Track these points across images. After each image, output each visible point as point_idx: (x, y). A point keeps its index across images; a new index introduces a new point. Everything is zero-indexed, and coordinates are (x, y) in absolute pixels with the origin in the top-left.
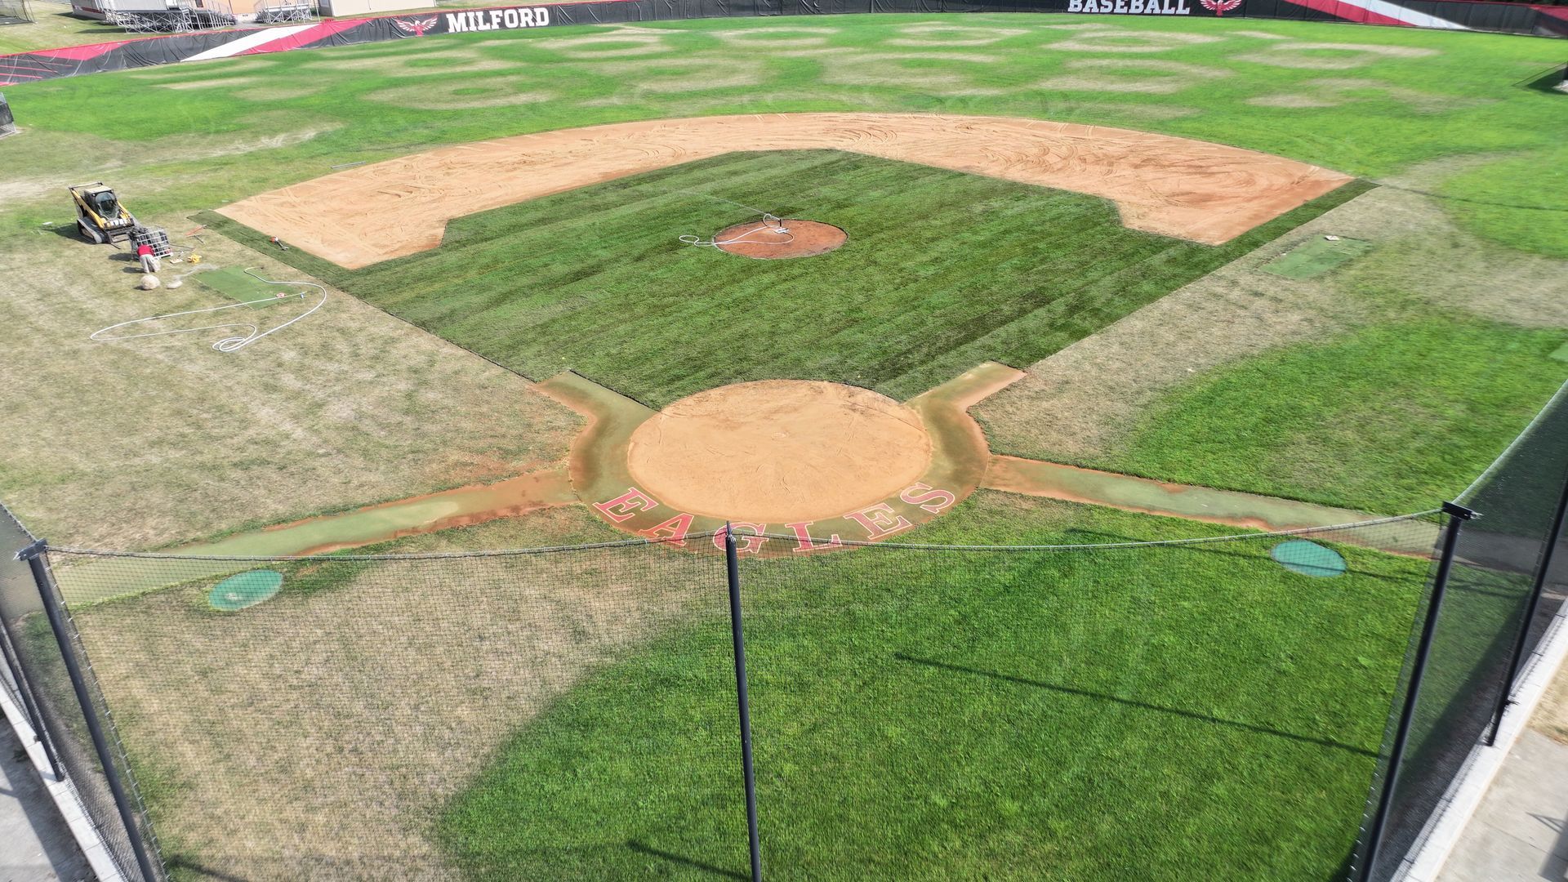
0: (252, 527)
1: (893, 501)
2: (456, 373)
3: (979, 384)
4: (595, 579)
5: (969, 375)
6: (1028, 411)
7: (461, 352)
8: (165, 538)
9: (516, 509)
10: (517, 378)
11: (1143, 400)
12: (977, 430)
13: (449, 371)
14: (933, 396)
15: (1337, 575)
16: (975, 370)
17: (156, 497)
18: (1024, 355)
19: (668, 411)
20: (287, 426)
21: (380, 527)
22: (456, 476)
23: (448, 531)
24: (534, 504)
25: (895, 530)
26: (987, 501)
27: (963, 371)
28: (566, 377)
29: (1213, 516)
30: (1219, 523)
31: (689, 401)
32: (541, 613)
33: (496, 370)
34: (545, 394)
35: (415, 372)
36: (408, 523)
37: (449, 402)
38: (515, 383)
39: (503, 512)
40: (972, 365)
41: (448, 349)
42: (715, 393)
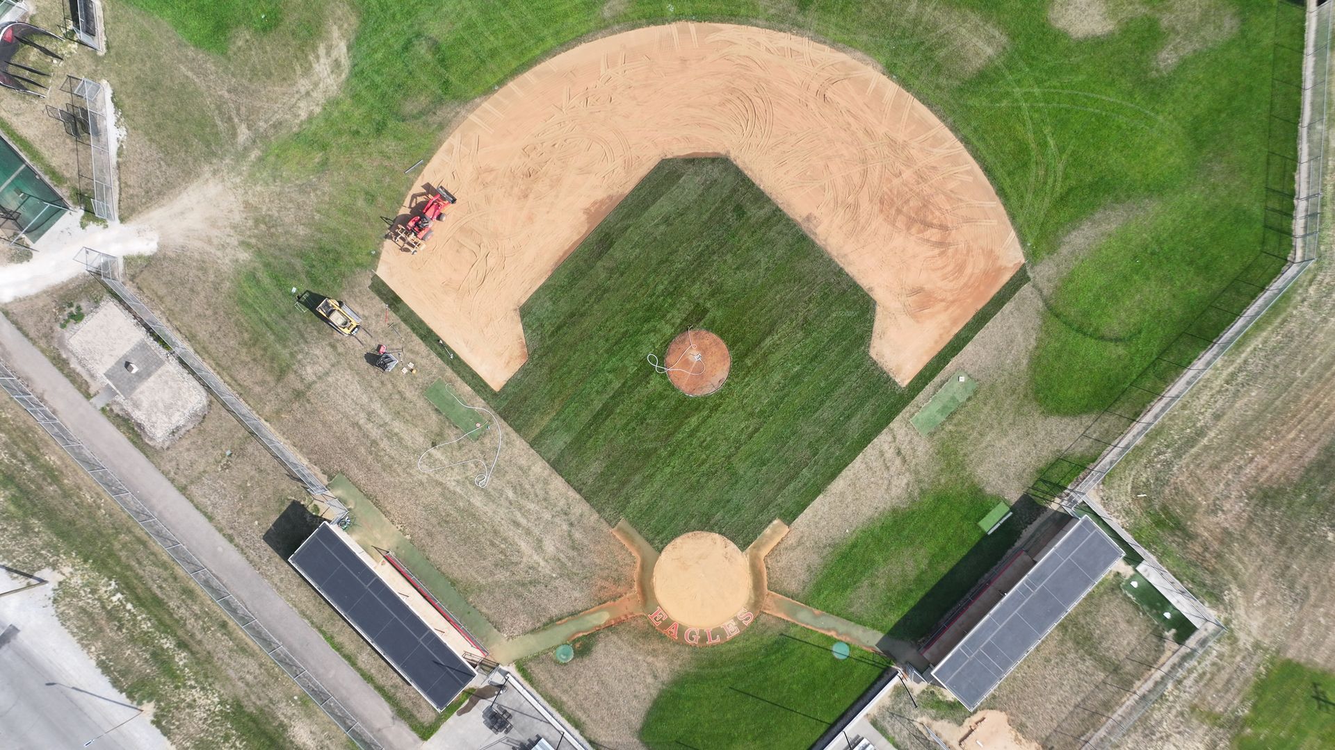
0: (552, 622)
1: (735, 619)
2: (581, 516)
3: (771, 538)
4: (654, 653)
5: (768, 531)
6: (784, 560)
7: (578, 496)
8: (529, 627)
9: (626, 616)
10: (605, 523)
11: (824, 554)
12: (765, 571)
13: (578, 514)
14: (754, 547)
15: (843, 657)
16: (771, 526)
17: (516, 603)
18: (789, 517)
19: (663, 553)
20: (536, 557)
21: (590, 625)
22: (604, 595)
23: (610, 627)
24: (632, 613)
25: (735, 634)
26: (763, 619)
27: (766, 527)
28: (623, 523)
29: (823, 629)
30: (823, 632)
31: (669, 547)
32: (644, 667)
33: (596, 516)
34: (618, 537)
35: (566, 514)
36: (596, 623)
37: (586, 542)
38: (604, 526)
39: (623, 618)
40: (770, 522)
41: (572, 494)
42: (678, 541)
